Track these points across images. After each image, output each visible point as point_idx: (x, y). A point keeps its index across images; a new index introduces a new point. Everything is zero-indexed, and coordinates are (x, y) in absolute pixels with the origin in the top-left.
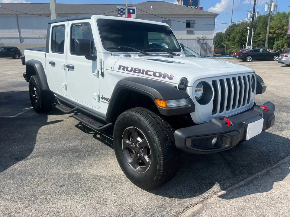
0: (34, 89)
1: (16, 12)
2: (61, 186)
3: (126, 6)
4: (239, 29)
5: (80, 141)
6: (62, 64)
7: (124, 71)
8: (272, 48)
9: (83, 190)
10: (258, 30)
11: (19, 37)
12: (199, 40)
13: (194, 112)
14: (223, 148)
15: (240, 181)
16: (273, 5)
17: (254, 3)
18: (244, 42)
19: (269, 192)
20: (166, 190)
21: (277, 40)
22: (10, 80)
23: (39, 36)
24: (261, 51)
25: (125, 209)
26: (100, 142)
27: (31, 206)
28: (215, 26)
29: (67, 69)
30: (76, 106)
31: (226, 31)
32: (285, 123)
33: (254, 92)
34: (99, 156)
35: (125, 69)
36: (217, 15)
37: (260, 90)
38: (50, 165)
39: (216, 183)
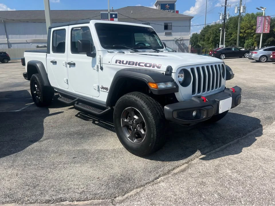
0: (35, 86)
1: (4, 19)
2: (74, 158)
3: (109, 11)
4: (213, 30)
5: (82, 126)
6: (64, 62)
7: (120, 64)
8: (244, 46)
9: (92, 160)
10: (230, 30)
11: (7, 42)
12: (177, 41)
13: (178, 92)
14: (201, 119)
15: (217, 148)
16: (242, 8)
17: (225, 6)
18: (218, 42)
19: (239, 154)
20: (158, 157)
21: (247, 39)
22: (5, 82)
23: (26, 41)
24: (233, 49)
25: (128, 170)
26: (99, 126)
27: (53, 172)
28: (191, 28)
29: (68, 66)
30: (77, 97)
31: (201, 32)
32: (253, 107)
33: (224, 78)
34: (101, 136)
35: (121, 63)
36: (192, 17)
37: (229, 76)
38: (60, 144)
39: (198, 150)
